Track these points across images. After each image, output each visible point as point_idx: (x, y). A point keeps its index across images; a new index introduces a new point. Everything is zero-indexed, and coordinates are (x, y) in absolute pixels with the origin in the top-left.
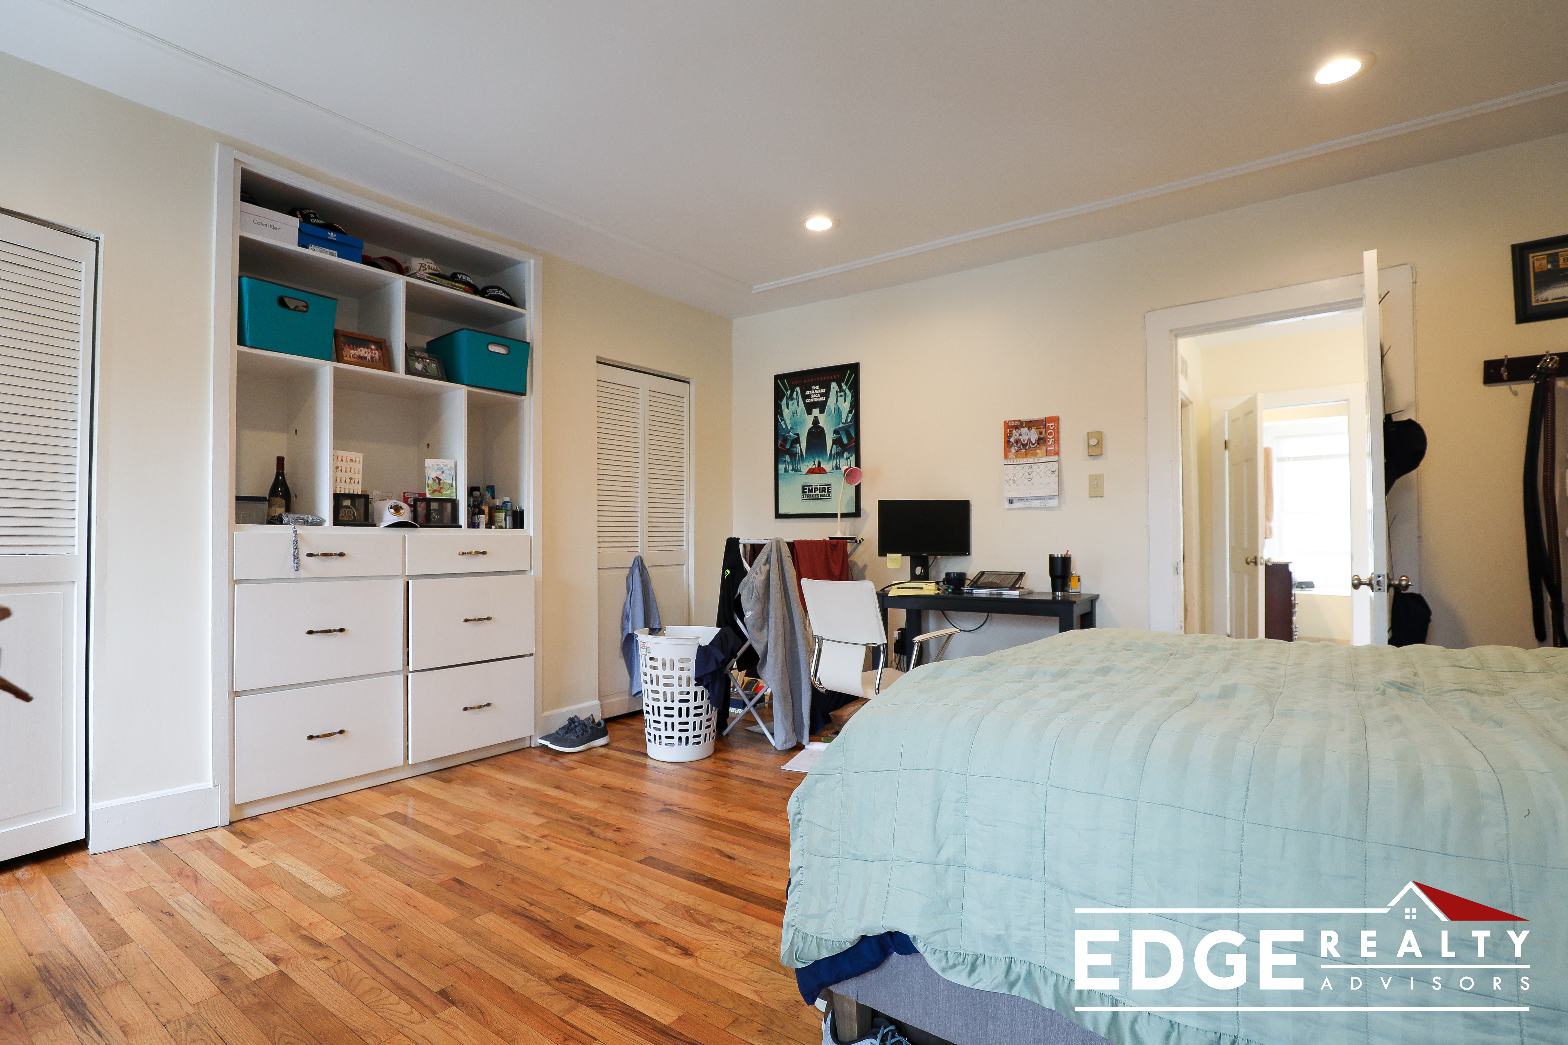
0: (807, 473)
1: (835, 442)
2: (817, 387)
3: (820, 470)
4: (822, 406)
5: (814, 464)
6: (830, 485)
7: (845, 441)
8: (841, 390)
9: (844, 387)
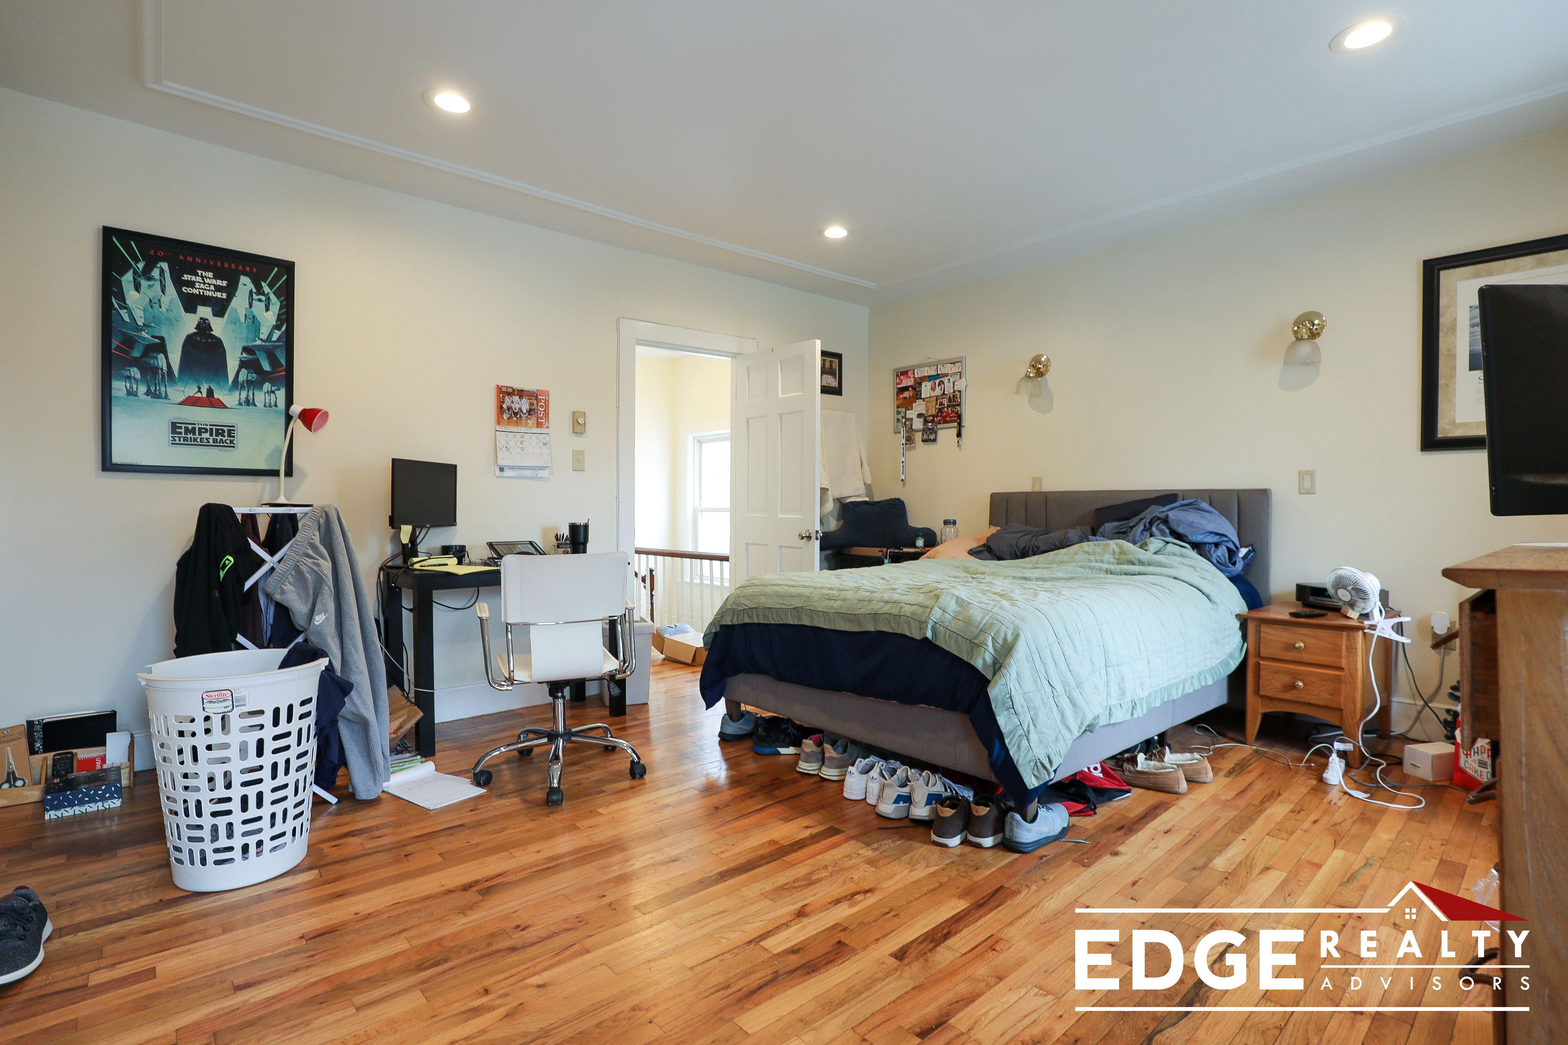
0: (183, 403)
1: (243, 364)
2: (210, 275)
3: (210, 401)
4: (220, 308)
5: (199, 391)
6: (234, 427)
7: (266, 366)
8: (260, 291)
9: (266, 289)
